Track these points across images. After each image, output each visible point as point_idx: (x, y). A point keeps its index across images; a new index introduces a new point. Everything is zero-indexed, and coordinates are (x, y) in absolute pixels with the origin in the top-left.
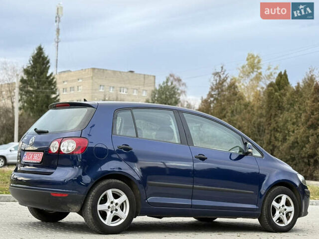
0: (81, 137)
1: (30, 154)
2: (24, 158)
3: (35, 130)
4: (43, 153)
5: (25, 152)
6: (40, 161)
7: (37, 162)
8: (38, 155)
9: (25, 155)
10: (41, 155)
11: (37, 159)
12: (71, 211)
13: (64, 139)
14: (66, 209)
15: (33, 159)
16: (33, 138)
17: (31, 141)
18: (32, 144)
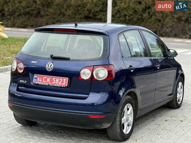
0: (109, 64)
1: (45, 77)
2: (36, 80)
3: (52, 56)
4: (68, 79)
5: (35, 75)
6: (67, 85)
7: (61, 86)
8: (61, 80)
9: (35, 77)
10: (65, 80)
11: (59, 83)
12: (103, 127)
13: (95, 67)
14: (98, 126)
15: (53, 83)
16: (51, 63)
17: (50, 66)
18: (52, 69)
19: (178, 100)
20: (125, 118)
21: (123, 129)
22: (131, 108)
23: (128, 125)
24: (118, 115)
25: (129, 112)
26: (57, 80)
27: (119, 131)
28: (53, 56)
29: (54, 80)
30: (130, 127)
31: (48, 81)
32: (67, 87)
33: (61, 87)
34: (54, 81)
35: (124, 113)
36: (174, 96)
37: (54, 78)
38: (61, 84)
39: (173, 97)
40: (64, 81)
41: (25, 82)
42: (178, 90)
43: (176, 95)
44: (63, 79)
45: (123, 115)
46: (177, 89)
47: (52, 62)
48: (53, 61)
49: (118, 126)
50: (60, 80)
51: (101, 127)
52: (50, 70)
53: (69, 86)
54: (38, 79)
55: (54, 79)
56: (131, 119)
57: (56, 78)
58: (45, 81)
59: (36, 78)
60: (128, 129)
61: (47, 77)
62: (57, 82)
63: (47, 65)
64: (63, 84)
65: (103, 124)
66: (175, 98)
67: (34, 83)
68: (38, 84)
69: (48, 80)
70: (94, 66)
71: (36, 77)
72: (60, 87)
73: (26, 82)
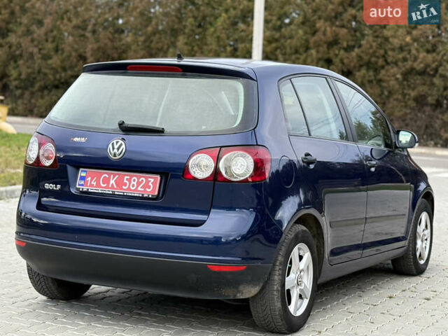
0: (257, 145)
1: (105, 174)
2: (83, 182)
3: (121, 125)
4: (159, 177)
5: (81, 169)
6: (156, 193)
7: (143, 195)
8: (143, 181)
9: (81, 177)
10: (152, 180)
11: (139, 189)
12: (240, 296)
13: (223, 149)
14: (228, 294)
15: (124, 187)
16: (121, 142)
17: (117, 148)
18: (122, 155)
19: (418, 254)
20: (292, 275)
21: (290, 303)
22: (307, 256)
23: (300, 297)
24: (277, 268)
25: (302, 265)
26: (134, 180)
27: (278, 305)
28: (124, 125)
29: (125, 181)
30: (306, 302)
31: (112, 185)
32: (157, 198)
33: (142, 198)
34: (125, 185)
35: (291, 263)
36: (409, 243)
37: (126, 177)
38: (142, 189)
39: (407, 244)
40: (150, 184)
41: (56, 187)
42: (418, 230)
43: (415, 244)
44: (146, 178)
45: (290, 268)
46: (415, 228)
47: (123, 139)
48: (124, 137)
49: (275, 293)
50: (140, 180)
51: (235, 296)
52: (118, 157)
53: (160, 195)
54: (89, 179)
55: (127, 179)
56: (308, 282)
57: (131, 177)
58: (104, 184)
59: (83, 178)
60: (300, 306)
61: (109, 175)
62: (133, 186)
63: (110, 146)
64: (148, 190)
65: (241, 288)
66: (411, 249)
67: (78, 189)
68: (87, 192)
69: (112, 182)
70: (221, 147)
71: (84, 174)
72: (139, 197)
73: (59, 186)
